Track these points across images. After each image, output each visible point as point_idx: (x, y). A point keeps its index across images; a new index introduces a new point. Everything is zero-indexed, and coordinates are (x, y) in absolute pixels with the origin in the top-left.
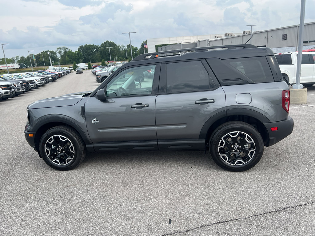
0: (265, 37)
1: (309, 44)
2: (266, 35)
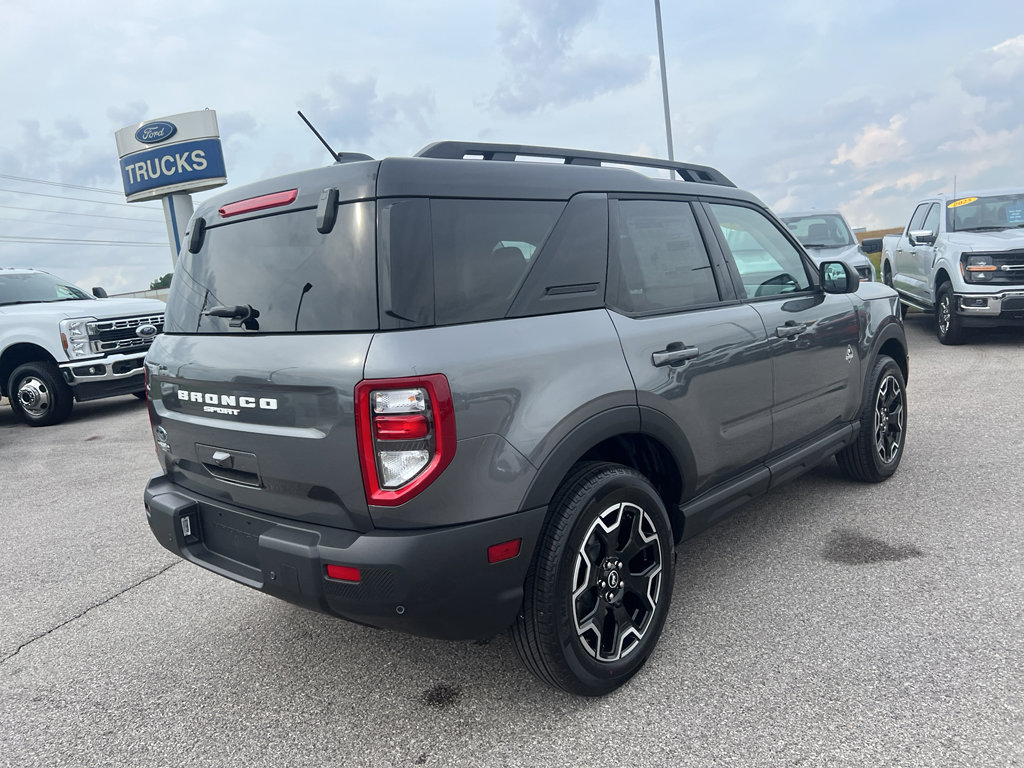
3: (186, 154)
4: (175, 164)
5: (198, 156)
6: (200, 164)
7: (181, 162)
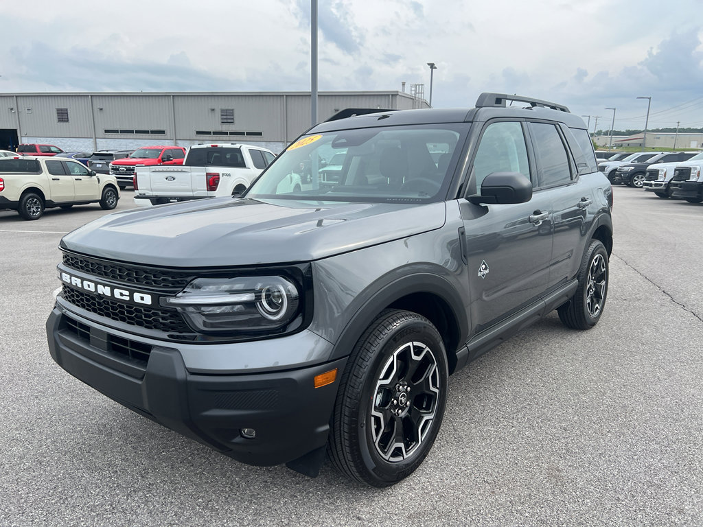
0: (12, 109)
1: (119, 135)
2: (12, 103)
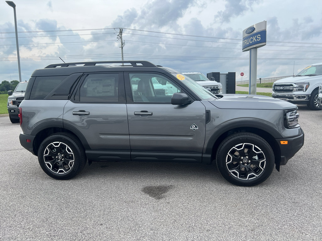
3: (256, 36)
4: (253, 40)
5: (259, 36)
6: (259, 39)
7: (254, 39)
